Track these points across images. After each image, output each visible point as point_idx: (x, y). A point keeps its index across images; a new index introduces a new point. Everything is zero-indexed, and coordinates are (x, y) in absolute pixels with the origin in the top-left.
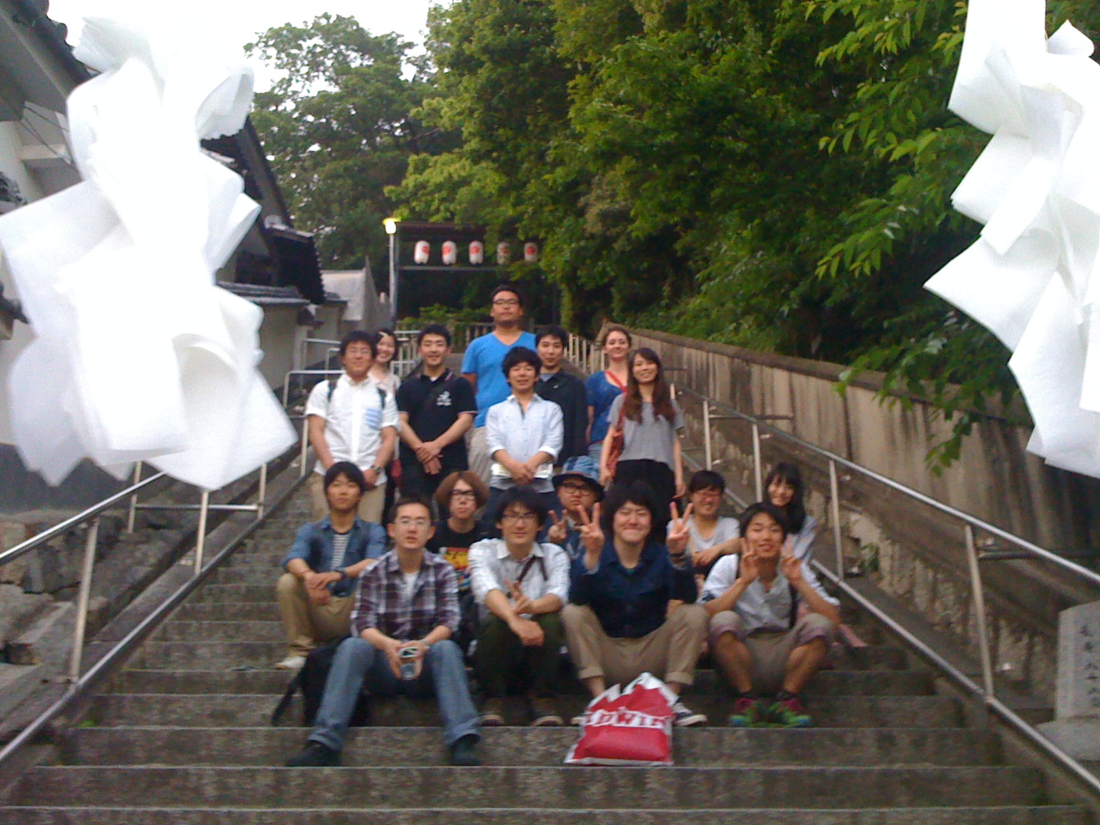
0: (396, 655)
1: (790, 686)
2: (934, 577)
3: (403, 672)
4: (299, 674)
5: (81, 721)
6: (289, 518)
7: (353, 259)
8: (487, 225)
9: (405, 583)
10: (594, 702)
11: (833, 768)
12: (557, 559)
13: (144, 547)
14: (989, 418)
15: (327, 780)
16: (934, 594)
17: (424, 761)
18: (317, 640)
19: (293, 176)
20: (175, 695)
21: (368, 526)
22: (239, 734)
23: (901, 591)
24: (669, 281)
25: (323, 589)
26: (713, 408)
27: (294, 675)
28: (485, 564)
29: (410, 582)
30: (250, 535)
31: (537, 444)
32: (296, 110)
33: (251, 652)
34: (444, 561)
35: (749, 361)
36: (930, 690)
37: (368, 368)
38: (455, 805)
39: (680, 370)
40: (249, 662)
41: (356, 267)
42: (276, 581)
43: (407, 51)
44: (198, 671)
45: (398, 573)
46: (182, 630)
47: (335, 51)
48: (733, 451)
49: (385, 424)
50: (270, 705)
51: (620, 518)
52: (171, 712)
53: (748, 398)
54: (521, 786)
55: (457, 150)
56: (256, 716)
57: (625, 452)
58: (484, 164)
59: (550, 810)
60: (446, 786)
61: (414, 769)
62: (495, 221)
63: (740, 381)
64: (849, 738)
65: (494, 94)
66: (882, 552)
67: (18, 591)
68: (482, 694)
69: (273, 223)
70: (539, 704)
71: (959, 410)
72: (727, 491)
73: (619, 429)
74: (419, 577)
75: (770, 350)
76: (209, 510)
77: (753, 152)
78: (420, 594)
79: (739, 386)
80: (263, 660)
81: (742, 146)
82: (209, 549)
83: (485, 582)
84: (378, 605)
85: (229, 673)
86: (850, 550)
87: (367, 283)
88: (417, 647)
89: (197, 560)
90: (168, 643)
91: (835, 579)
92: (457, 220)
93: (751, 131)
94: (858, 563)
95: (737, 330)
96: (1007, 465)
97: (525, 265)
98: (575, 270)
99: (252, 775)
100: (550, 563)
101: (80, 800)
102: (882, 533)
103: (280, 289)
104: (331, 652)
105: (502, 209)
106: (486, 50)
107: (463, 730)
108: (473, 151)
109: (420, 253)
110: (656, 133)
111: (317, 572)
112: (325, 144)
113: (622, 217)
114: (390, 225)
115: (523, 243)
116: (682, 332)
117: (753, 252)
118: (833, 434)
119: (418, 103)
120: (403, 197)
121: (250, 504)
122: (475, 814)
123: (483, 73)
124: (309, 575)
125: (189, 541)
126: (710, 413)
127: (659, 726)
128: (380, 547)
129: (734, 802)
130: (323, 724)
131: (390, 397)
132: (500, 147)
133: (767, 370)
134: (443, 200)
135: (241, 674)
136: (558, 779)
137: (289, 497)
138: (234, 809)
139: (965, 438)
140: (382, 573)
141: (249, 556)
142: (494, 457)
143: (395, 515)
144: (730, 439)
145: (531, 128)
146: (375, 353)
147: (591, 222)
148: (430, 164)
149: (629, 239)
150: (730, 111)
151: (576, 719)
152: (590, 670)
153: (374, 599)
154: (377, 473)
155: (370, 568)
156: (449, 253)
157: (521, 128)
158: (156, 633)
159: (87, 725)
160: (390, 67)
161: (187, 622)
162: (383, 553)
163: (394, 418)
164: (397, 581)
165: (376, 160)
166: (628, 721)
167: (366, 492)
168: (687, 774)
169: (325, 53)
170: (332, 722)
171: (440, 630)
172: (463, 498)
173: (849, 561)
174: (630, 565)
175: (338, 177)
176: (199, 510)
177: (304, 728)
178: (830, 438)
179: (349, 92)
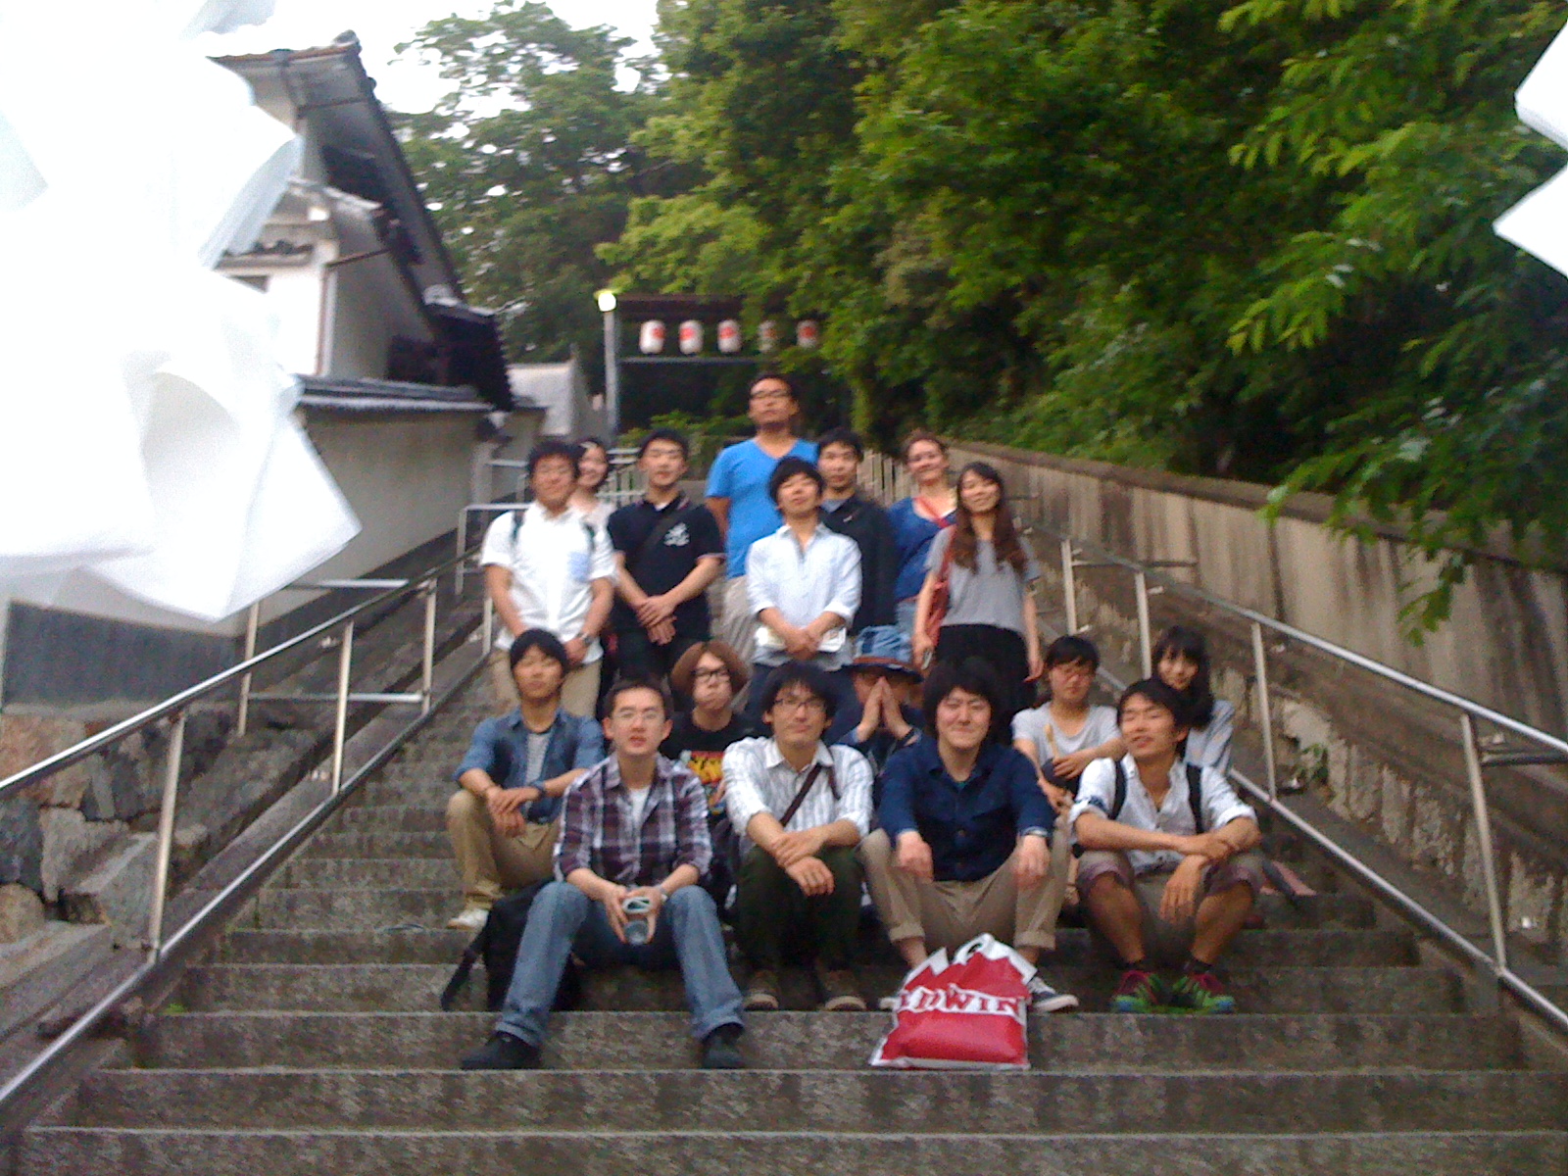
0: (619, 909)
1: (1201, 953)
2: (1412, 792)
3: (627, 934)
4: (481, 934)
5: (165, 1004)
6: (467, 713)
7: (552, 349)
8: (743, 296)
9: (630, 804)
10: (911, 976)
11: (1270, 1074)
12: (854, 769)
13: (261, 755)
14: (1491, 558)
15: (521, 1090)
16: (1411, 818)
17: (663, 1061)
18: (505, 887)
19: (468, 231)
20: (303, 967)
21: (577, 722)
22: (393, 1022)
23: (1361, 814)
24: (1008, 372)
25: (513, 811)
26: (1076, 552)
27: (473, 937)
28: (746, 775)
29: (638, 801)
30: (411, 737)
31: (821, 600)
32: (468, 137)
33: (412, 904)
34: (686, 772)
35: (1129, 484)
36: (1410, 957)
37: (569, 494)
38: (710, 1126)
39: (1027, 498)
40: (408, 918)
41: (558, 358)
42: (447, 801)
43: (622, 50)
44: (333, 931)
45: (621, 790)
46: (313, 873)
47: (523, 52)
48: (1107, 614)
49: (596, 574)
50: (439, 980)
51: (944, 713)
52: (296, 990)
53: (1126, 540)
54: (807, 1099)
55: (697, 189)
56: (419, 997)
57: (951, 611)
58: (737, 209)
59: (848, 1135)
60: (696, 1100)
61: (647, 1073)
62: (755, 291)
63: (1115, 515)
64: (1293, 1028)
65: (747, 106)
66: (1332, 757)
67: (79, 817)
68: (746, 965)
69: (437, 297)
70: (830, 980)
71: (1447, 547)
72: (1101, 670)
73: (942, 578)
74: (650, 795)
75: (1158, 469)
76: (349, 703)
77: (1128, 176)
78: (652, 819)
79: (1113, 522)
80: (430, 914)
81: (1110, 169)
82: (352, 758)
83: (747, 802)
84: (591, 836)
85: (380, 934)
86: (1286, 757)
87: (575, 381)
88: (648, 897)
89: (336, 772)
90: (295, 891)
91: (1265, 797)
92: (701, 292)
93: (1124, 146)
94: (1297, 774)
95: (1108, 440)
96: (1517, 628)
97: (798, 353)
98: (873, 358)
99: (413, 1082)
100: (842, 776)
101: (162, 1119)
102: (1332, 729)
103: (449, 390)
104: (526, 904)
105: (766, 272)
106: (737, 43)
107: (719, 1016)
108: (723, 190)
109: (650, 337)
110: (984, 150)
111: (504, 787)
112: (511, 185)
113: (938, 280)
114: (606, 300)
115: (795, 322)
116: (1029, 443)
117: (1132, 324)
118: (1255, 585)
119: (641, 123)
120: (624, 258)
121: (412, 692)
122: (738, 1141)
123: (733, 77)
124: (493, 793)
125: (325, 747)
126: (1073, 558)
127: (1009, 1011)
128: (595, 752)
129: (1122, 1124)
130: (516, 1008)
131: (602, 536)
132: (759, 182)
133: (1155, 496)
134: (681, 262)
135: (397, 937)
136: (859, 1088)
137: (467, 683)
138: (386, 1133)
139: (1456, 588)
140: (596, 789)
141: (410, 767)
142: (760, 618)
143: (612, 707)
144: (1102, 596)
145: (802, 155)
146: (577, 473)
147: (894, 290)
148: (660, 211)
149: (949, 312)
150: (1093, 116)
151: (885, 1002)
152: (904, 928)
153: (585, 827)
154: (587, 644)
155: (580, 782)
156: (691, 338)
157: (789, 153)
158: (277, 875)
159: (174, 1011)
160: (600, 72)
161: (320, 860)
162: (599, 760)
163: (607, 565)
164: (619, 801)
165: (583, 207)
166: (961, 1005)
167: (571, 674)
168: (1050, 1084)
169: (506, 55)
170: (527, 1005)
171: (683, 872)
172: (713, 679)
173: (1283, 771)
174: (961, 777)
175: (530, 231)
176: (336, 702)
177: (490, 1014)
178: (1250, 593)
179: (543, 111)
